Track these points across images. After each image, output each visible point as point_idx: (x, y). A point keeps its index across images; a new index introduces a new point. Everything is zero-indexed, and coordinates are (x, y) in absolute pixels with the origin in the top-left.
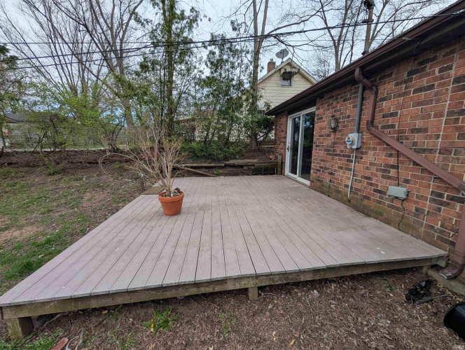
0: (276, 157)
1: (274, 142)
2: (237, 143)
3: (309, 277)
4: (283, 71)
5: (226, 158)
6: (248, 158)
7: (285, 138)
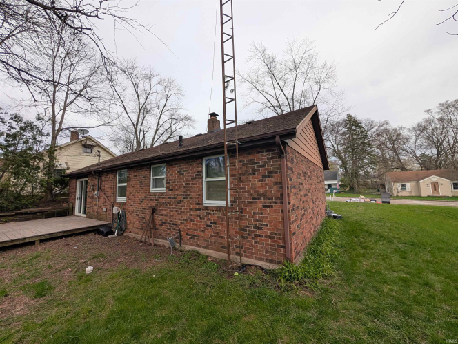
0: (69, 205)
1: (68, 195)
2: (32, 196)
3: (61, 235)
4: (83, 143)
5: (17, 208)
6: (40, 207)
7: (75, 192)
